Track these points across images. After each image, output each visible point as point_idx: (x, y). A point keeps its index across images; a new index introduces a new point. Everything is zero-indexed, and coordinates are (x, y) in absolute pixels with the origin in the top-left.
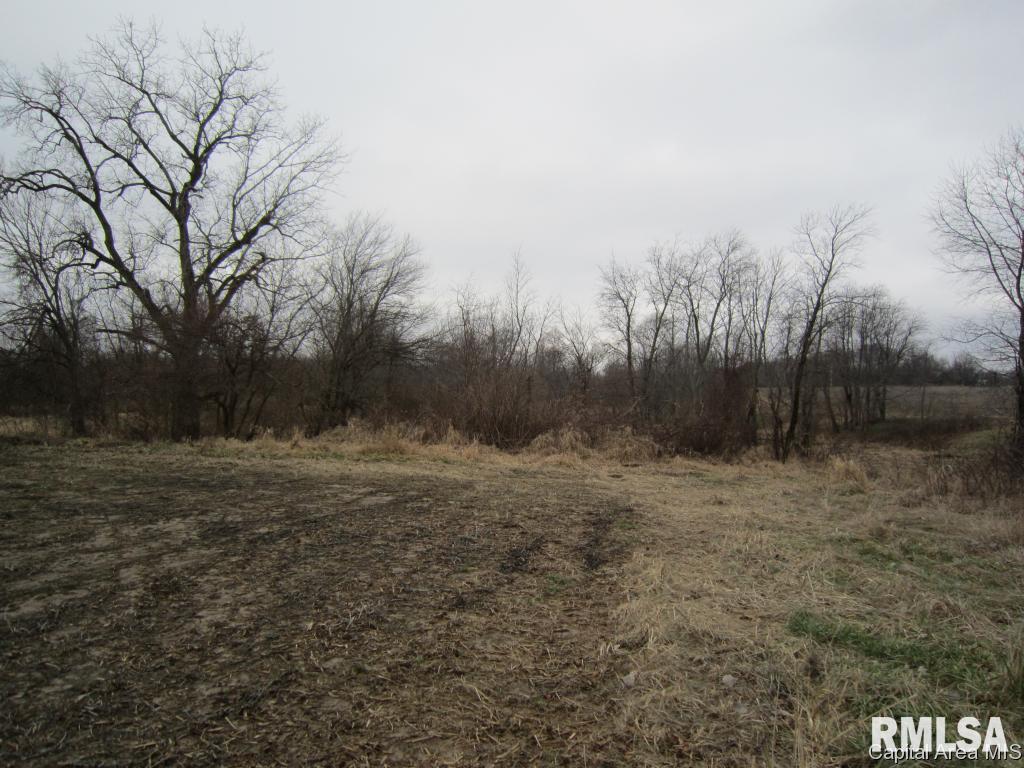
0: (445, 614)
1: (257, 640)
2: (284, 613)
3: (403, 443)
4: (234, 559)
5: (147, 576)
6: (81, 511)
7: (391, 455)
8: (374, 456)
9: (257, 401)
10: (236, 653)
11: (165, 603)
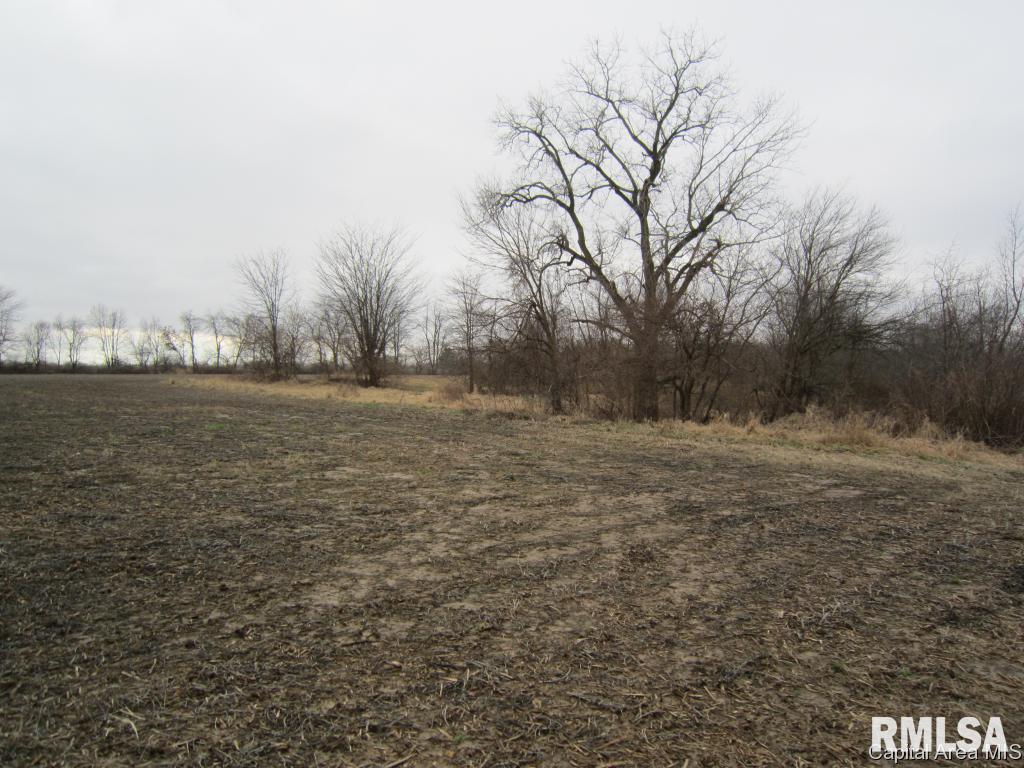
0: (934, 627)
1: (729, 619)
2: (753, 597)
3: (870, 434)
4: (700, 538)
5: (624, 543)
6: (566, 479)
7: (855, 446)
8: (836, 446)
9: (712, 385)
10: (709, 627)
11: (641, 570)
